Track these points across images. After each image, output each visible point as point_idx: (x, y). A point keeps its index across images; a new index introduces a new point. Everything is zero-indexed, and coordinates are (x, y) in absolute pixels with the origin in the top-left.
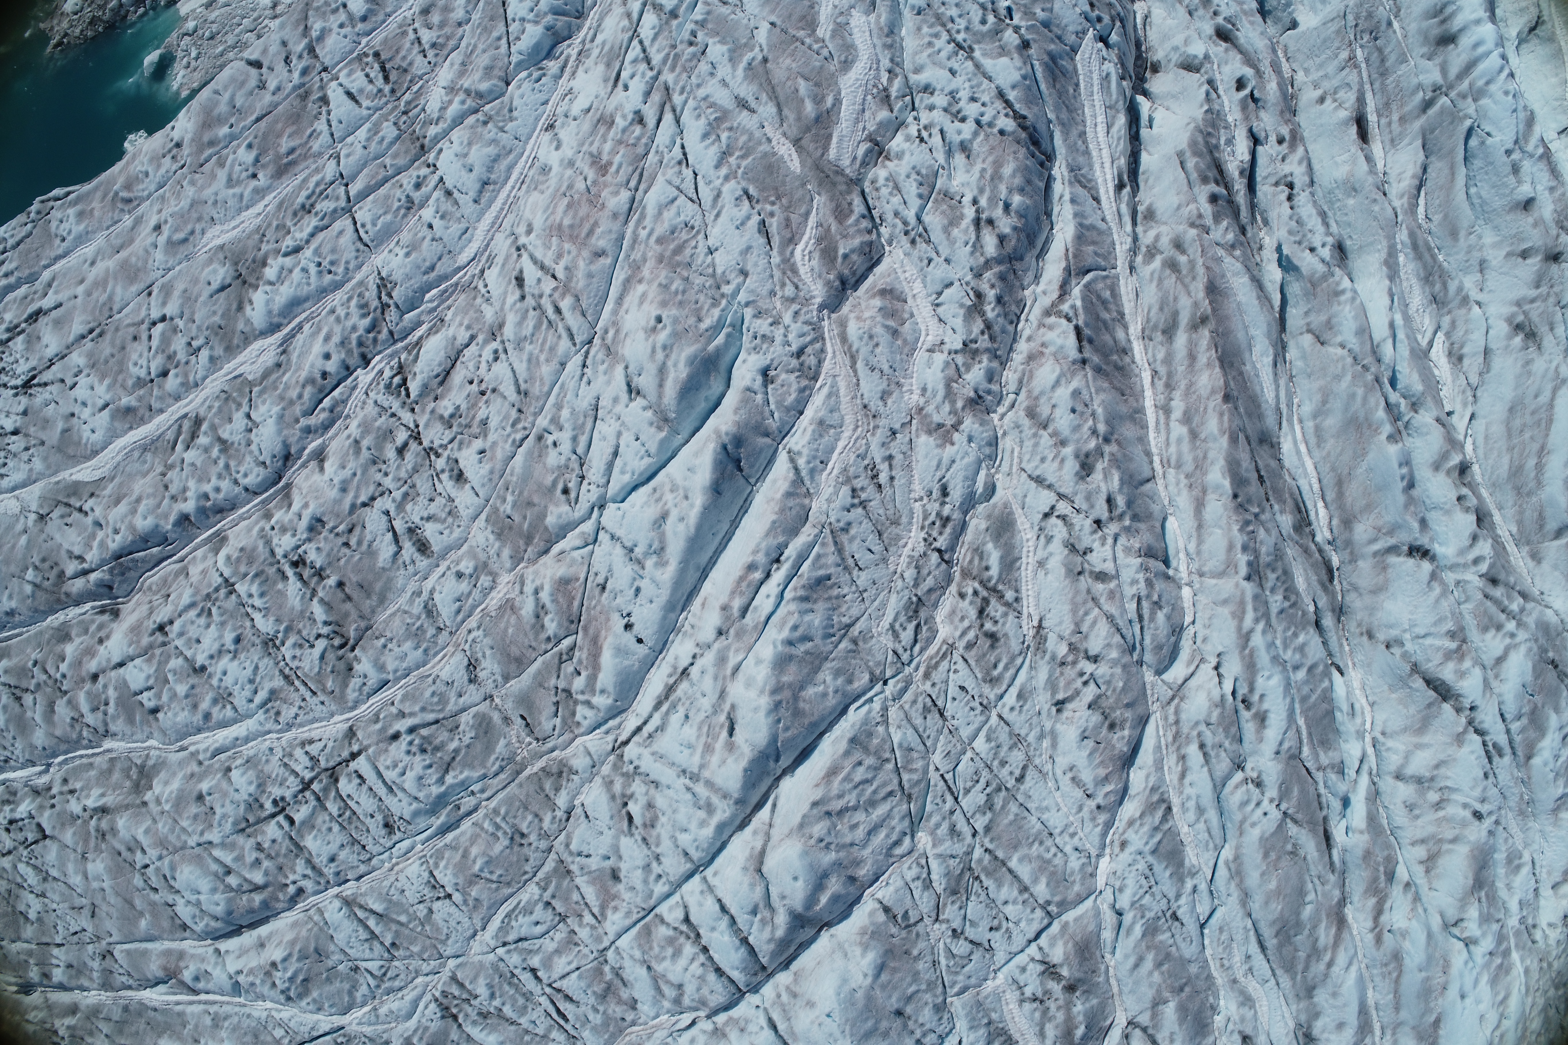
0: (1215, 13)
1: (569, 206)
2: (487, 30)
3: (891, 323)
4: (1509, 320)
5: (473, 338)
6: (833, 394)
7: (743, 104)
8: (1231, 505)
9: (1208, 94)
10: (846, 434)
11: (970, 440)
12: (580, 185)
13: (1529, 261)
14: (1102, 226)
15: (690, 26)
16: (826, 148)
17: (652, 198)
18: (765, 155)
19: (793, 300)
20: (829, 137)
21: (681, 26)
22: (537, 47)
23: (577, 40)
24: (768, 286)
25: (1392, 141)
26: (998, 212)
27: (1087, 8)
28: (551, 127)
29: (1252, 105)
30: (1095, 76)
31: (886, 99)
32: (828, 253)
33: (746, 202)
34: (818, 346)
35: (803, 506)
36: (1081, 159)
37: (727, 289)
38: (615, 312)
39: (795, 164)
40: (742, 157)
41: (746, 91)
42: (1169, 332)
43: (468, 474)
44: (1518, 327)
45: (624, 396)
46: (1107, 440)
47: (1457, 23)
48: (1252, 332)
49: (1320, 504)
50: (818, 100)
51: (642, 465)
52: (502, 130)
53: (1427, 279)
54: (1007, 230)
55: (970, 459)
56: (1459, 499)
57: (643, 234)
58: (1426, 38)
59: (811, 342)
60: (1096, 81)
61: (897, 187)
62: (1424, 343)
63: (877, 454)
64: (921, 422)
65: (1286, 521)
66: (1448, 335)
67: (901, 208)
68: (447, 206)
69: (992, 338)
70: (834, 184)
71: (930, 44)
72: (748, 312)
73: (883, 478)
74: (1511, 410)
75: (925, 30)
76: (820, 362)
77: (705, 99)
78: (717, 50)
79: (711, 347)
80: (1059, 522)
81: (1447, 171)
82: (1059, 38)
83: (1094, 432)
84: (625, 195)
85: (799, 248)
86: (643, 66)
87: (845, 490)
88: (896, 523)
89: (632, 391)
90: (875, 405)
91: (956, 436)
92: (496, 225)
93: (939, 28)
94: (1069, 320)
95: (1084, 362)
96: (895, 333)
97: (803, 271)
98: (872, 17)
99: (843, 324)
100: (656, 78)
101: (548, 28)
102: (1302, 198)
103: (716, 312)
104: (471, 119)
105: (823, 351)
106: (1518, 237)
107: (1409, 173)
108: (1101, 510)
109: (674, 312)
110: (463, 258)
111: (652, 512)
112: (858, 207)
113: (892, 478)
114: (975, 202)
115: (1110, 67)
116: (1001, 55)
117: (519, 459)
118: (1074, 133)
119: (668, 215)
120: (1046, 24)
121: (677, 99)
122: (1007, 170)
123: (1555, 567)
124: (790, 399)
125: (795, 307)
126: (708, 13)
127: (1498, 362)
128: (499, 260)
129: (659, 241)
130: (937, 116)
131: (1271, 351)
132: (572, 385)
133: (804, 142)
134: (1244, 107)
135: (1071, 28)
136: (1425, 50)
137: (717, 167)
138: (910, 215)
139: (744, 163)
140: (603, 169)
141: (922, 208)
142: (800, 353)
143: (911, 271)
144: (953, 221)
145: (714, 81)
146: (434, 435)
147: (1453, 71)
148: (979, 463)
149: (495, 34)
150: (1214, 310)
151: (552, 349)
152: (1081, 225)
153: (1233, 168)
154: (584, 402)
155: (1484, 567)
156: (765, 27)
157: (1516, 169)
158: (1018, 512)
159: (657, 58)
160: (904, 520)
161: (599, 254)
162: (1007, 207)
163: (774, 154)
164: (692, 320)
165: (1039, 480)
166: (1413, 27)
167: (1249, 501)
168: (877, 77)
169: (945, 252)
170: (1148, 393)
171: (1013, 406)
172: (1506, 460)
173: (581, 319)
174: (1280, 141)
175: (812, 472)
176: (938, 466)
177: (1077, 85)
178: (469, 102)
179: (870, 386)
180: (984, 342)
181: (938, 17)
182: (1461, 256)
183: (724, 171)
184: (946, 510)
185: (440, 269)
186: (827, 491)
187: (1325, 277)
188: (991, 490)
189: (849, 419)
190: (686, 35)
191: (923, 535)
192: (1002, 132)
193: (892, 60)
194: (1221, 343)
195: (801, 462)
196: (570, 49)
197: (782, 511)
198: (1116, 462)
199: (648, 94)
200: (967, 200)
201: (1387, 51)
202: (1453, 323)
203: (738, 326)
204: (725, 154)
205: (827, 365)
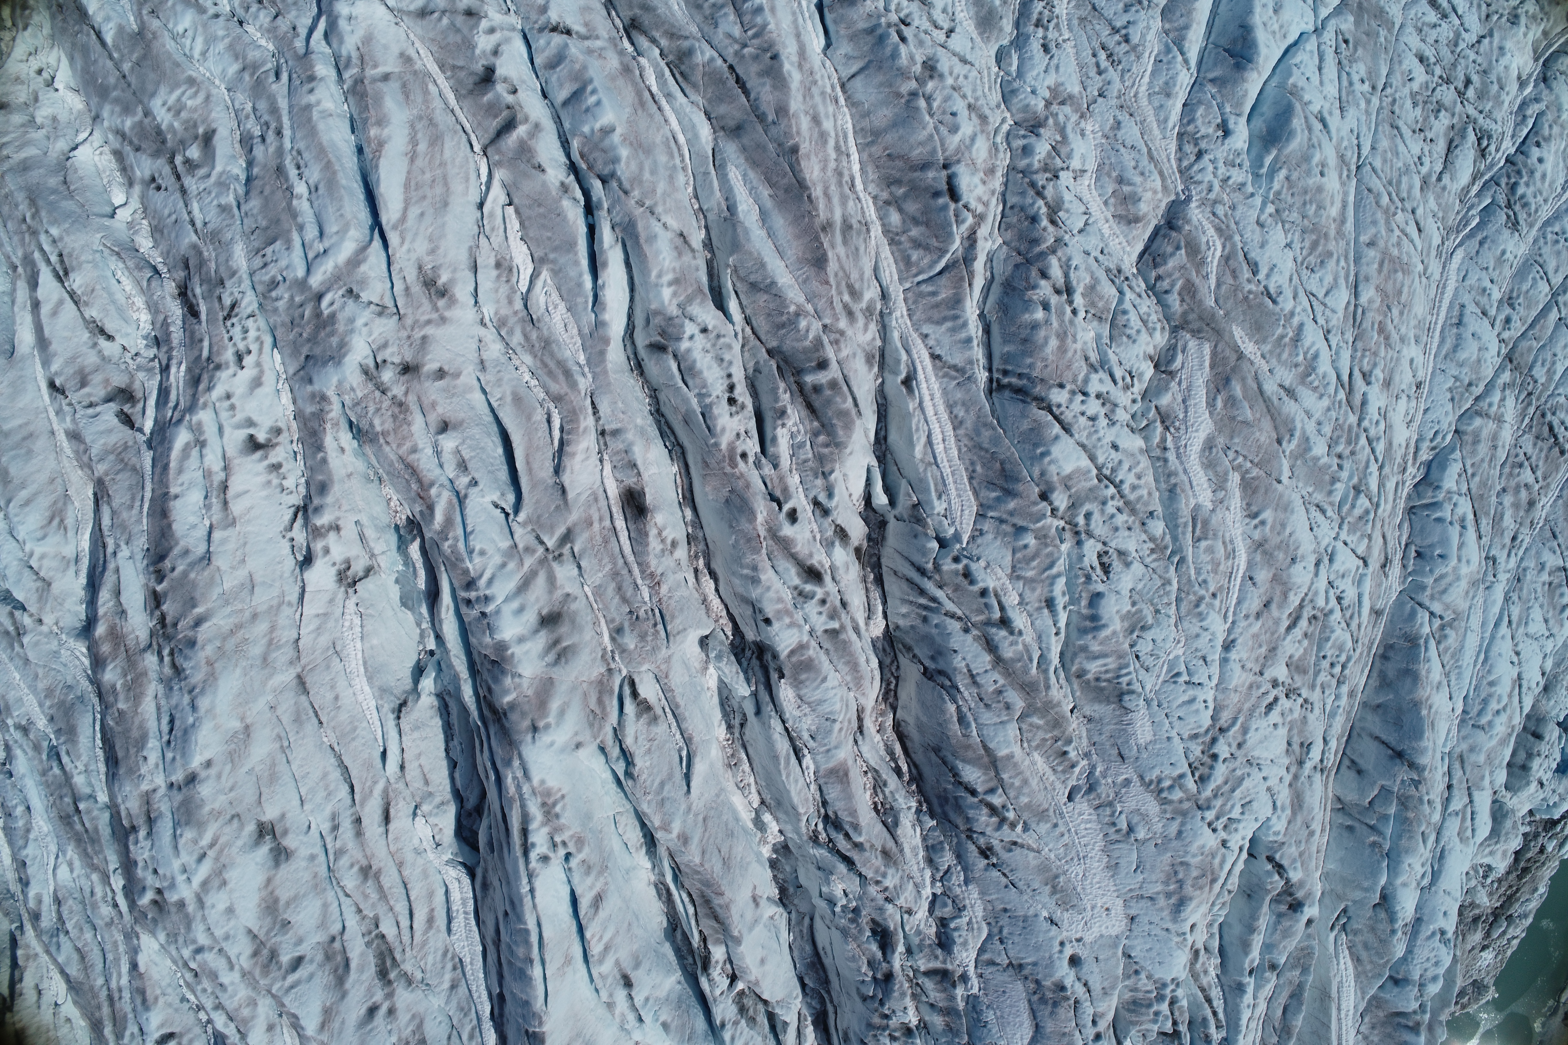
0: (823, 602)
1: (1400, 293)
2: (1483, 484)
3: (1126, 189)
4: (453, 301)
5: (1439, 179)
6: (1163, 122)
7: (1290, 392)
8: (779, 47)
9: (830, 496)
10: (1143, 88)
11: (1033, 92)
12: (1395, 312)
13: (435, 366)
14: (926, 329)
15: (1344, 475)
16: (1214, 354)
17: (1343, 296)
18: (1264, 341)
19: (1215, 202)
20: (1212, 367)
21: (1350, 477)
22: (1443, 467)
23: (1409, 484)
24: (1238, 214)
25: (596, 500)
26: (1054, 300)
27: (974, 566)
28: (1419, 386)
29: (778, 493)
30: (953, 492)
31: (1165, 418)
32: (1194, 249)
33: (1272, 291)
34: (1185, 163)
35: (1170, 21)
36: (959, 395)
37: (1271, 209)
38: (1346, 194)
39: (1238, 333)
40: (1282, 337)
41: (1290, 407)
42: (847, 227)
43: (1416, 61)
44: (443, 293)
45: (1326, 115)
46: (914, 94)
47: (542, 640)
48: (763, 233)
49: (655, 89)
50: (1231, 401)
51: (1300, 57)
52: (1456, 378)
53: (547, 343)
54: (1043, 283)
55: (1030, 77)
56: (515, 92)
57: (1342, 263)
58: (573, 622)
59: (1191, 166)
60: (952, 487)
61: (1144, 322)
62: (545, 275)
63: (1113, 74)
64: (1080, 105)
65: (704, 54)
66: (513, 291)
67: (1138, 301)
68: (1484, 300)
69: (1033, 185)
70: (1201, 318)
71: (1139, 477)
72: (1250, 189)
73: (1102, 55)
74: (446, 204)
75: (1145, 492)
76: (1180, 149)
77: (1321, 396)
78: (1319, 449)
79: (1274, 152)
80: (940, 23)
81: (535, 466)
82: (1002, 521)
83: (929, 99)
84: (1363, 300)
85: (1218, 253)
86: (1372, 432)
87: (1135, 39)
88: (1082, 20)
89: (1323, 121)
90: (1124, 117)
91: (1047, 94)
92: (1442, 287)
93: (1132, 497)
94: (965, 206)
95: (945, 167)
96: (1121, 180)
97: (1211, 232)
98: (1192, 502)
99: (1165, 188)
100: (1360, 420)
101: (1438, 487)
102: (718, 388)
103: (1276, 186)
104: (1478, 390)
105: (1180, 160)
106: (451, 394)
107: (579, 458)
108: (907, 32)
109: (1311, 182)
110: (1459, 254)
111: (1286, 14)
112: (1174, 300)
113: (1094, 55)
114: (1074, 312)
115: (939, 507)
116: (1069, 477)
117: (1384, 72)
118: (969, 424)
119: (1329, 279)
120: (1020, 530)
121: (1342, 395)
122: (1053, 343)
123: (386, 47)
124: (1200, 111)
125: (1212, 196)
126: (1330, 493)
127: (463, 257)
128: (1434, 253)
129: (1330, 254)
130: (1123, 398)
131: (741, 216)
132: (1364, 129)
133: (1234, 357)
134: (785, 490)
135: (990, 536)
136: (574, 606)
137: (1301, 326)
138: (1129, 295)
139: (1280, 331)
140: (1381, 330)
141: (1121, 301)
142: (1200, 155)
143: (1114, 245)
144: (1091, 289)
145: (1317, 415)
146: (1447, 94)
147: (541, 580)
148: (1020, 74)
149: (1477, 479)
150: (817, 238)
151: (1385, 161)
152: (956, 317)
153: (795, 415)
154: (1352, 113)
155: (484, 24)
156: (1285, 479)
157: (463, 466)
158: (975, 35)
159: (1363, 441)
160: (1075, 22)
161: (1371, 244)
162: (1046, 306)
163: (1256, 342)
164: (1295, 176)
165: (964, 61)
166: (588, 635)
167: (756, 58)
168: (1176, 439)
169: (1091, 260)
170: (856, 167)
171: (996, 132)
172: (447, 154)
173: (1372, 185)
174: (744, 455)
175: (1168, 50)
176: (1057, 67)
177: (971, 478)
178: (1484, 405)
179: (1131, 132)
180: (1041, 179)
181: (1133, 512)
182: (507, 377)
183: (1296, 321)
184: (1040, 32)
185: (1474, 243)
186: (1151, 36)
187: (690, 300)
188: (1000, 57)
189: (1144, 102)
190: (1347, 464)
191: (1057, 11)
192: (1061, 386)
193: (1166, 460)
194: (807, 206)
195: (1180, 58)
196: (1413, 474)
197: (1190, 12)
198: (903, 74)
199: (1364, 403)
200: (1082, 314)
201: (617, 600)
202: (510, 302)
203: (1257, 176)
204: (1297, 339)
205: (1173, 147)
